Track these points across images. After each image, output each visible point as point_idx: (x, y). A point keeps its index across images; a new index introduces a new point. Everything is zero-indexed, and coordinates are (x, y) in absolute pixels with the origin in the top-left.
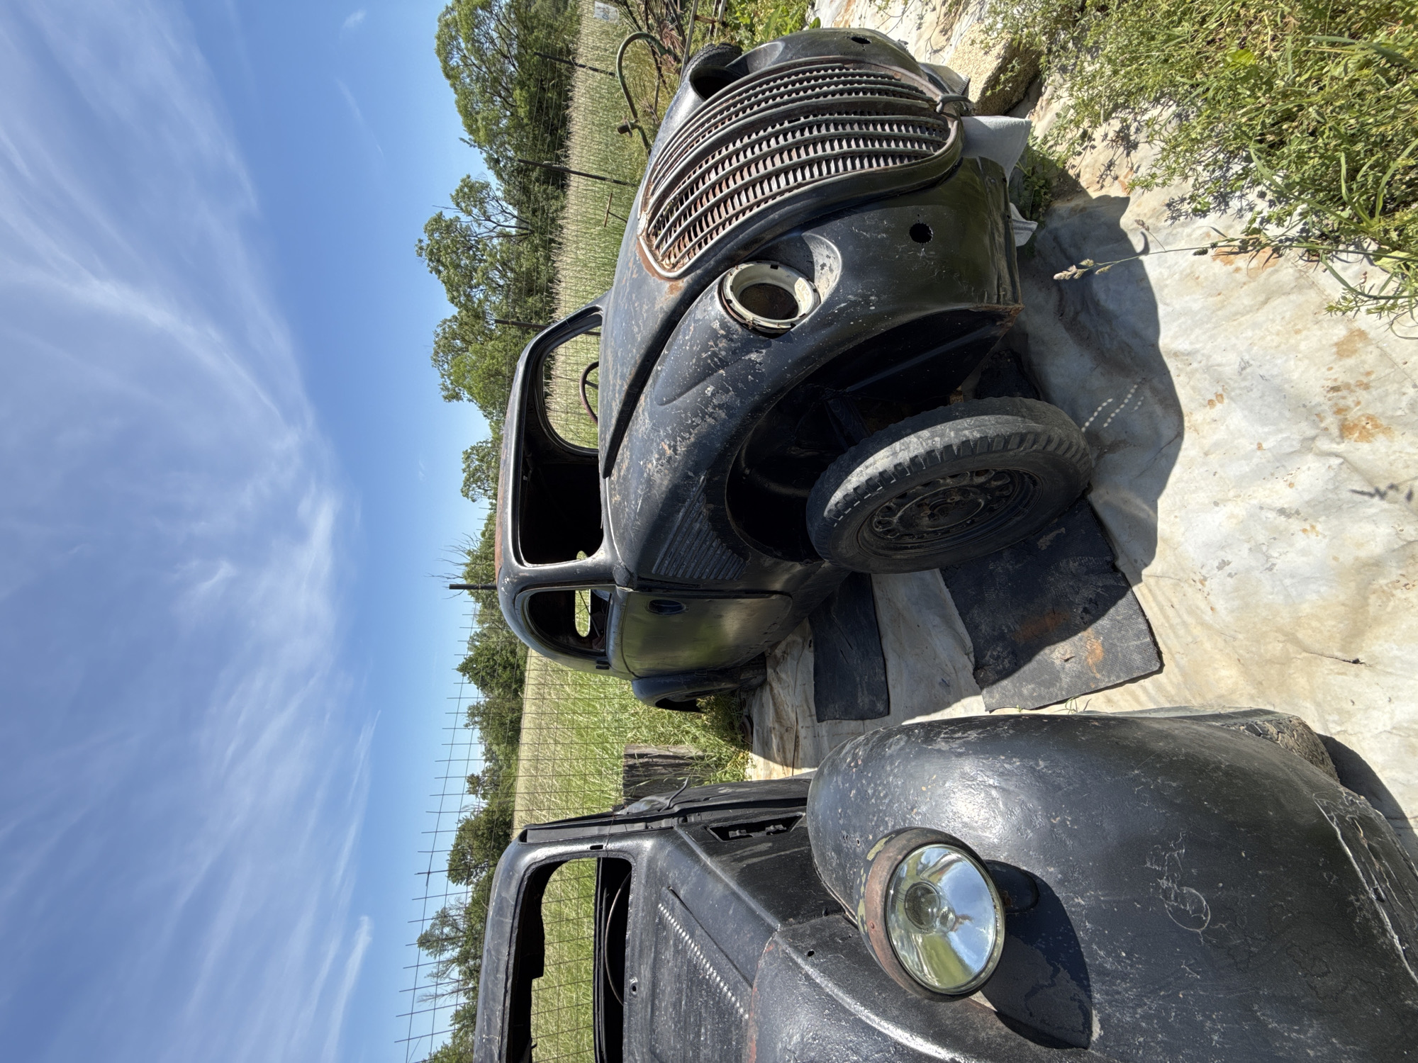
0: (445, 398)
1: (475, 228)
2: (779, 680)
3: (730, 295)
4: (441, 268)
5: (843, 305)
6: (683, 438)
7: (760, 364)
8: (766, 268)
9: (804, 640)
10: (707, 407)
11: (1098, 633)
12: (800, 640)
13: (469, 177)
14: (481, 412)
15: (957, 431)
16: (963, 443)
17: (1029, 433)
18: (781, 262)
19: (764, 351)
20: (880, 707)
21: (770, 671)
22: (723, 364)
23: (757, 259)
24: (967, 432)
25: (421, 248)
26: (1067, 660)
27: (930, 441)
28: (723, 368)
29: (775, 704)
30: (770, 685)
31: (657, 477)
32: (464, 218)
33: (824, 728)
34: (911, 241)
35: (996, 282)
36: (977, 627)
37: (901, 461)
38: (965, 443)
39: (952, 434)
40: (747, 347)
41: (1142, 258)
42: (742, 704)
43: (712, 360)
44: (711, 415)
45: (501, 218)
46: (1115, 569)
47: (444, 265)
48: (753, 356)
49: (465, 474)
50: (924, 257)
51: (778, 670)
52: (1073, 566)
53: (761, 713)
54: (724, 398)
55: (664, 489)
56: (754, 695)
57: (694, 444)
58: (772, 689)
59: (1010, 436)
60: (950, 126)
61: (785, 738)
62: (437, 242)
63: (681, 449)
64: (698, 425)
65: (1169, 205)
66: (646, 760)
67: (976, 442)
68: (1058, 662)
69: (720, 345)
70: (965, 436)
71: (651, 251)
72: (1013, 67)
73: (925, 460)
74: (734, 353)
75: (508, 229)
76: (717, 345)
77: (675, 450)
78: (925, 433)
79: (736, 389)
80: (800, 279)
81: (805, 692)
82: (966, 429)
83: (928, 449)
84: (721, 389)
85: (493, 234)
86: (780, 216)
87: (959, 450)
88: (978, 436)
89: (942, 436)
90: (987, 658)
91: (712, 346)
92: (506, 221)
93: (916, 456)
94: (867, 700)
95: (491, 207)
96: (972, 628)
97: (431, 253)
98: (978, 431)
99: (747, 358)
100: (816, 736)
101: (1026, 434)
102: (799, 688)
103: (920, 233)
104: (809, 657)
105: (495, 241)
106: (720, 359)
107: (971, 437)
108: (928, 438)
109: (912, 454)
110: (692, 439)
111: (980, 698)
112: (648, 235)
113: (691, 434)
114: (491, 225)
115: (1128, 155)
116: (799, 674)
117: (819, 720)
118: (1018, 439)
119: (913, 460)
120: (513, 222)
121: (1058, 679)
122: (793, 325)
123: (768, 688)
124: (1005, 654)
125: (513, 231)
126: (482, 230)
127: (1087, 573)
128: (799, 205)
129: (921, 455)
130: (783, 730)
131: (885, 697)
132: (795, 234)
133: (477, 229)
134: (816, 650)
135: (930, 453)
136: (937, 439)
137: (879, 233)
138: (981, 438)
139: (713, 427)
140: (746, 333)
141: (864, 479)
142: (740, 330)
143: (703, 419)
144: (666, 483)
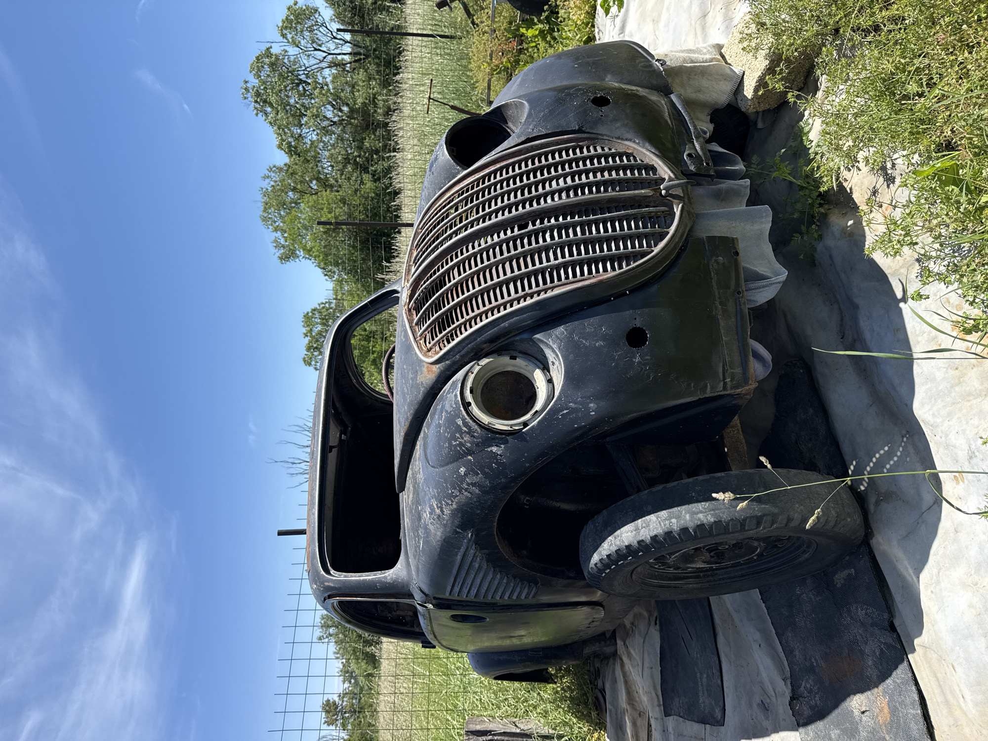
0: (281, 258)
1: (305, 61)
2: (629, 655)
3: (469, 397)
4: (269, 109)
5: (565, 412)
6: (448, 504)
7: (500, 455)
8: (506, 359)
9: (650, 615)
10: (462, 484)
11: (885, 692)
12: (645, 614)
13: (296, 3)
14: (320, 271)
15: (693, 514)
16: (698, 526)
17: (764, 515)
18: (520, 352)
19: (503, 446)
20: (718, 714)
21: (620, 643)
22: (470, 452)
23: (498, 351)
24: (701, 516)
25: (246, 89)
26: (863, 713)
27: (667, 522)
28: (471, 455)
29: (626, 682)
30: (621, 660)
31: (431, 527)
32: (293, 51)
33: (671, 722)
34: (627, 347)
35: (721, 370)
36: (792, 651)
37: (643, 538)
38: (701, 527)
39: (688, 517)
40: (487, 442)
41: (902, 305)
42: (597, 674)
43: (461, 448)
44: (466, 490)
45: (331, 46)
46: (893, 628)
47: (271, 105)
48: (494, 449)
49: (307, 339)
50: (639, 363)
51: (627, 642)
52: (861, 613)
53: (615, 690)
54: (476, 479)
55: (438, 538)
56: (607, 665)
57: (456, 509)
58: (622, 665)
59: (745, 520)
60: (675, 210)
61: (639, 724)
62: (264, 83)
63: (447, 512)
64: (457, 496)
65: (918, 260)
66: (490, 737)
67: (711, 526)
68: (856, 713)
69: (465, 439)
70: (699, 519)
71: (411, 327)
72: (782, 70)
73: (665, 539)
74: (477, 445)
75: (339, 57)
76: (463, 438)
77: (442, 511)
78: (664, 514)
79: (484, 473)
80: (537, 370)
81: (652, 677)
82: (701, 512)
83: (666, 530)
84: (470, 471)
85: (324, 65)
86: (510, 325)
87: (695, 532)
88: (712, 520)
89: (678, 517)
90: (802, 689)
91: (458, 438)
92: (337, 48)
93: (656, 536)
94: (707, 702)
95: (321, 34)
96: (789, 652)
97: (258, 94)
98: (712, 515)
99: (489, 449)
100: (664, 731)
101: (762, 517)
102: (647, 672)
103: (636, 338)
104: (655, 635)
105: (327, 72)
106: (466, 448)
107: (705, 521)
108: (666, 519)
109: (653, 533)
110: (455, 506)
111: (797, 734)
112: (410, 310)
113: (452, 502)
114: (320, 55)
115: (888, 186)
116: (646, 655)
117: (667, 714)
118: (754, 521)
119: (654, 538)
120: (347, 49)
121: (856, 730)
122: (525, 424)
123: (618, 662)
124: (815, 689)
125: (347, 58)
126: (313, 61)
127: (872, 625)
128: (525, 316)
129: (661, 535)
130: (636, 715)
131: (721, 704)
132: (525, 336)
133: (305, 62)
134: (661, 631)
135: (669, 534)
136: (674, 521)
137: (597, 341)
138: (715, 522)
139: (471, 499)
140: (484, 432)
141: (614, 548)
142: (479, 430)
143: (460, 491)
144: (439, 534)
